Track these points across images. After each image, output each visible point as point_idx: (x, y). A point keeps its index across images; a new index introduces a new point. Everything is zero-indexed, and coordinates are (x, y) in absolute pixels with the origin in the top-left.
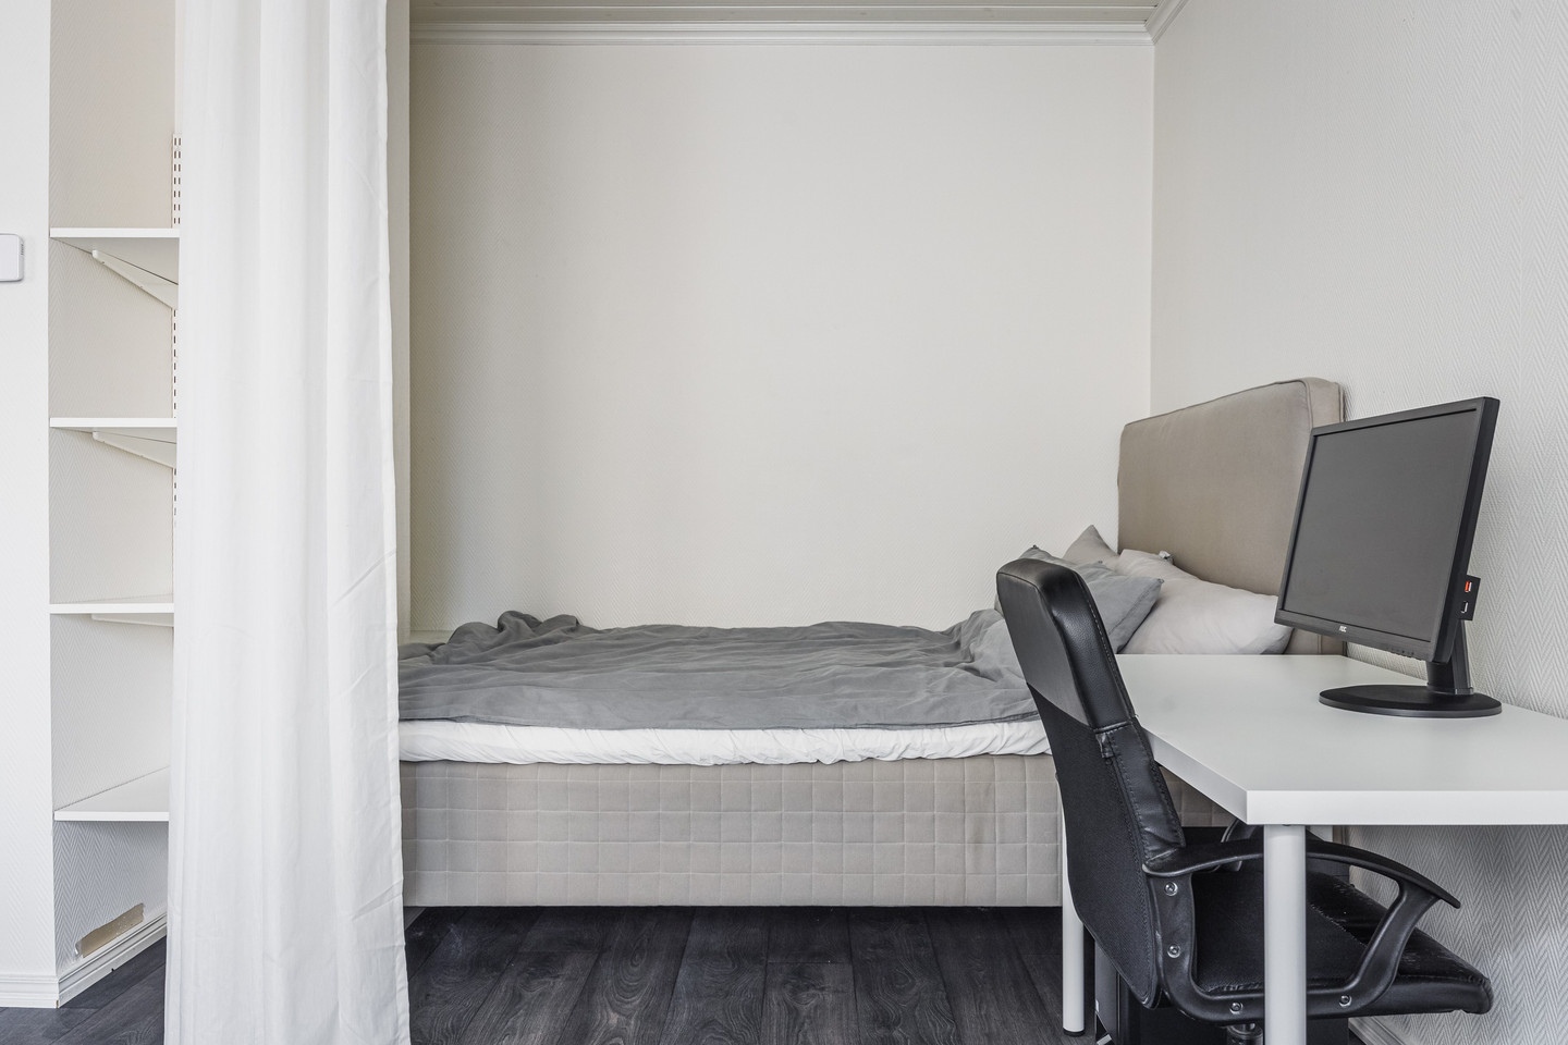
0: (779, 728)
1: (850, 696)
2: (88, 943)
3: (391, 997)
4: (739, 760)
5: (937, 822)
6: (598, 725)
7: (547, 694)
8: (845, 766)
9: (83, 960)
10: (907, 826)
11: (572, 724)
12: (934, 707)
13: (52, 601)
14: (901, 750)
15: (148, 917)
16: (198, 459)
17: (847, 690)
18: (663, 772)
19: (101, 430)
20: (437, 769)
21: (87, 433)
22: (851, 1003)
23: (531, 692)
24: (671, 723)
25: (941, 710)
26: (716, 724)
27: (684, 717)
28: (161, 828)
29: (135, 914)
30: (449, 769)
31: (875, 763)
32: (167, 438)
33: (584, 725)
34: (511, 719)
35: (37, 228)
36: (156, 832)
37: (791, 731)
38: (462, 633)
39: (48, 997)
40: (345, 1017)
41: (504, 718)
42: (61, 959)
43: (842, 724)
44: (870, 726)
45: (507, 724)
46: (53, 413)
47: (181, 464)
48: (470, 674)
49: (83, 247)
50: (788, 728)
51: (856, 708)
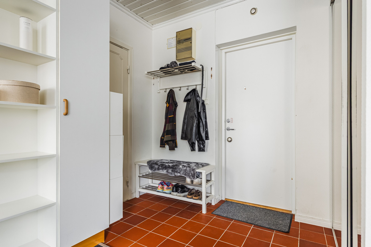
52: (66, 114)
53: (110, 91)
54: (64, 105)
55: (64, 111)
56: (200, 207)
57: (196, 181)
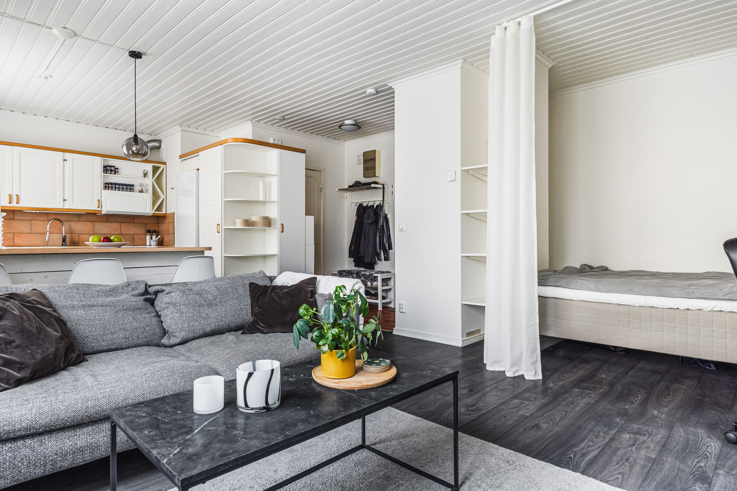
0: (662, 296)
1: (693, 289)
2: (469, 334)
3: (535, 350)
4: (647, 305)
5: (728, 334)
6: (599, 291)
7: (584, 282)
8: (689, 311)
9: (467, 338)
10: (714, 333)
11: (591, 290)
12: (727, 294)
13: (461, 253)
14: (712, 307)
15: (482, 333)
16: (491, 219)
17: (693, 287)
18: (621, 307)
19: (472, 213)
20: (552, 299)
21: (468, 214)
22: (692, 390)
23: (579, 281)
24: (623, 292)
25: (731, 295)
26: (640, 293)
27: (629, 291)
28: (484, 307)
29: (478, 331)
30: (555, 300)
31: (701, 311)
32: (485, 214)
33: (595, 291)
34: (573, 287)
35: (459, 169)
36: (482, 309)
37: (668, 298)
38: (566, 268)
39: (460, 344)
40: (524, 352)
41: (571, 287)
42: (463, 336)
43: (687, 297)
44: (698, 298)
45: (572, 289)
46: (462, 210)
47: (488, 221)
48: (563, 276)
49: (468, 171)
50: (666, 297)
51: (694, 292)
52: (282, 232)
53: (306, 215)
54: (281, 227)
55: (281, 230)
56: (376, 305)
57: (375, 284)
